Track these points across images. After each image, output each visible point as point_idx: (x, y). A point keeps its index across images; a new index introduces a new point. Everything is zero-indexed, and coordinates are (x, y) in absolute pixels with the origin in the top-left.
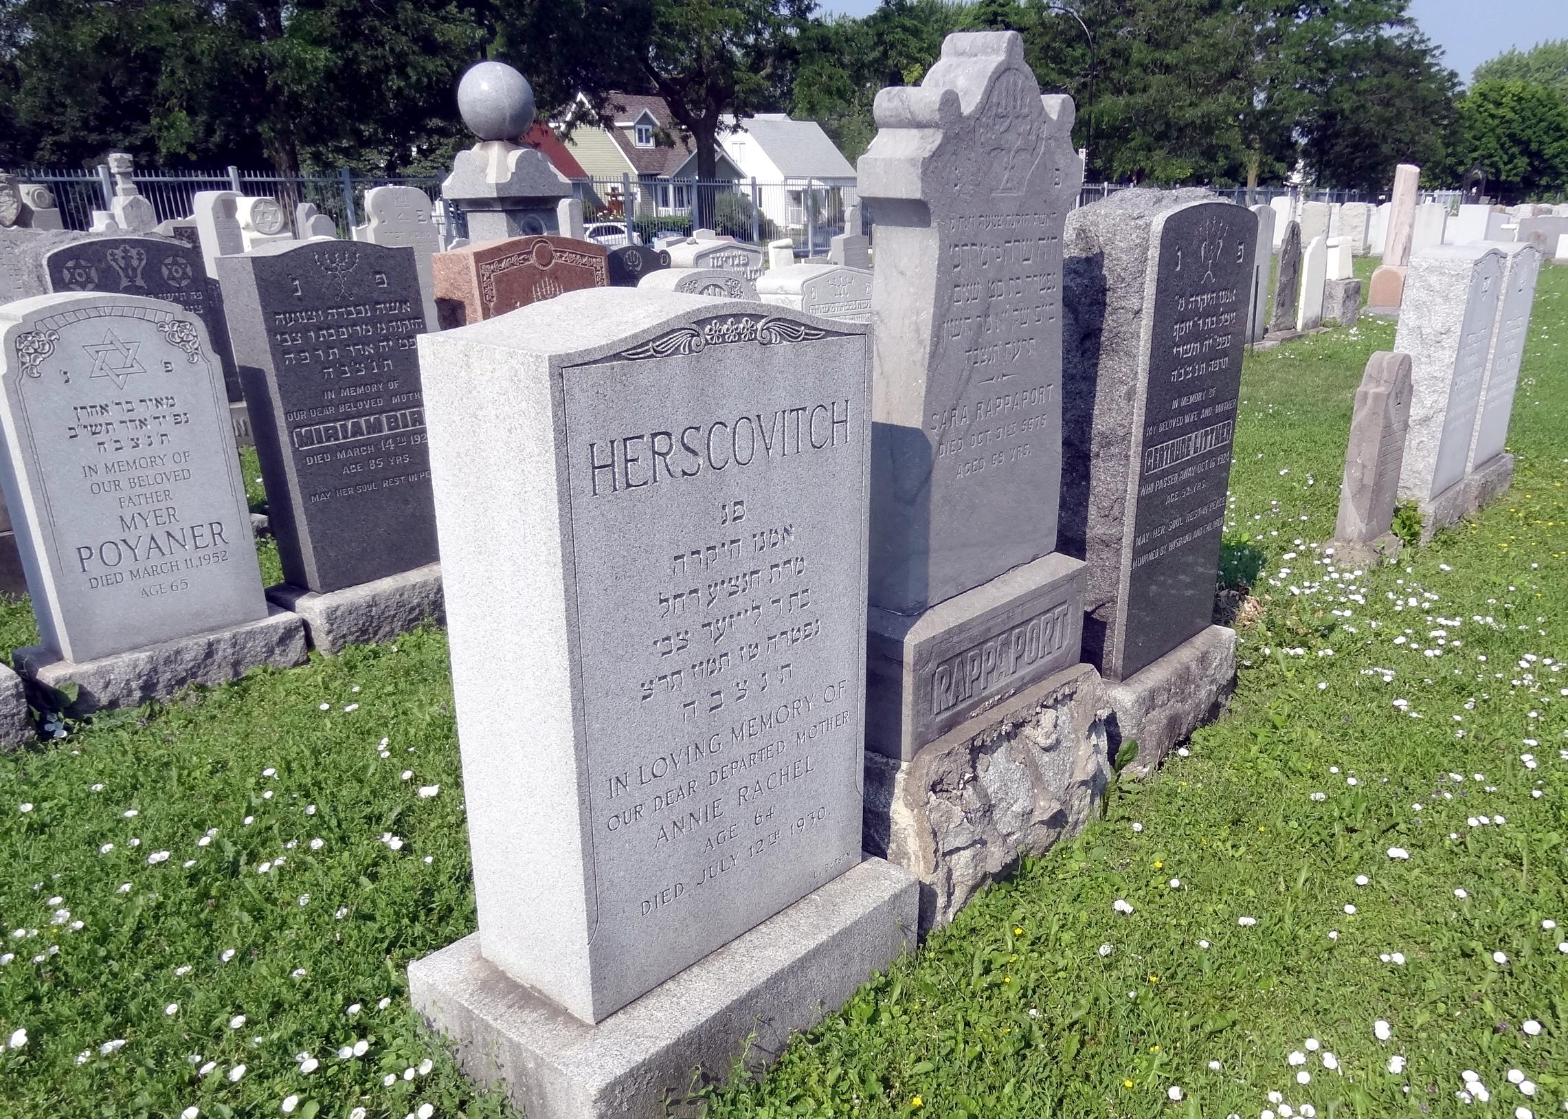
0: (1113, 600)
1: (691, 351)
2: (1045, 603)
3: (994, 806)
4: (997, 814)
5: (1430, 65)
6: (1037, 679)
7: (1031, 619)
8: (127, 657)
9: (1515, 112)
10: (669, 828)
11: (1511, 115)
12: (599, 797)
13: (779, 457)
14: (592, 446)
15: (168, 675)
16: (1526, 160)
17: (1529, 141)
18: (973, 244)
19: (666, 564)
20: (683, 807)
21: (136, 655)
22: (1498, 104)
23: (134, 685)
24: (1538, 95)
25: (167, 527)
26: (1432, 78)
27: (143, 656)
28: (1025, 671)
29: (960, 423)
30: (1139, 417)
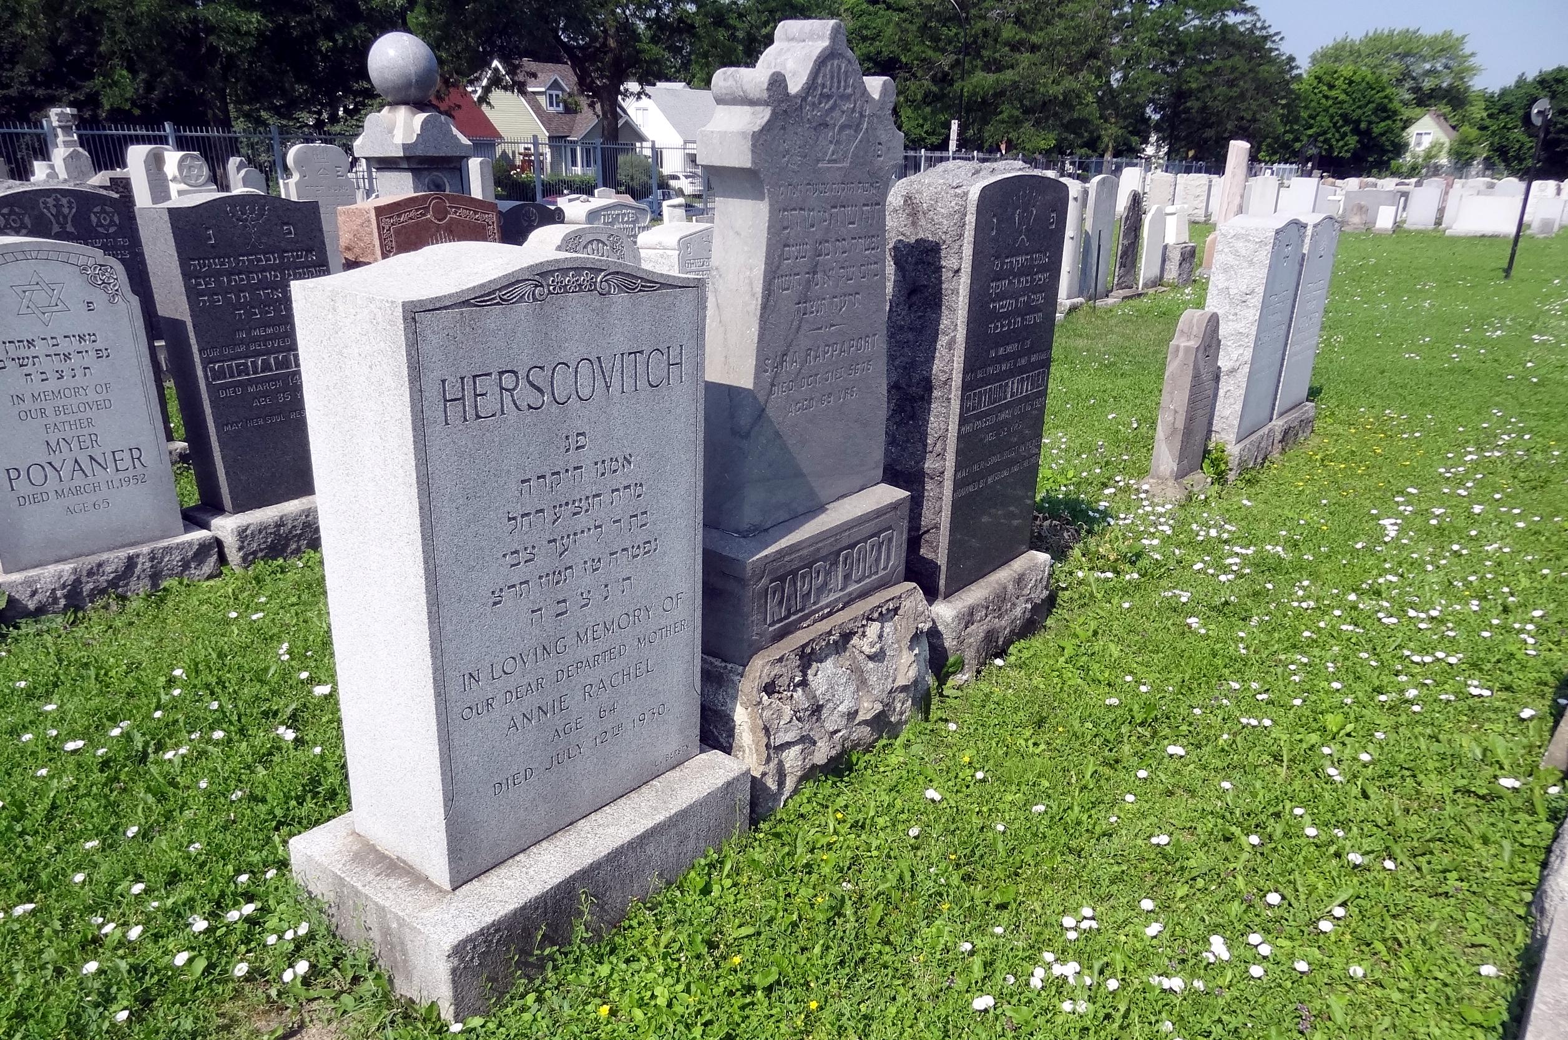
0: (937, 527)
1: (535, 299)
2: (869, 528)
3: (822, 706)
4: (825, 713)
5: (1271, 50)
6: (864, 595)
7: (858, 543)
8: (52, 569)
9: (1347, 94)
10: (519, 720)
11: (1342, 97)
12: (454, 689)
13: (618, 394)
14: (444, 381)
15: (91, 586)
16: (1356, 138)
17: (1358, 121)
18: (801, 209)
19: (514, 486)
20: (531, 701)
21: (60, 567)
22: (1331, 87)
23: (59, 593)
24: (1367, 79)
25: (89, 452)
26: (1272, 61)
27: (67, 568)
28: (853, 587)
29: (790, 367)
30: (958, 365)
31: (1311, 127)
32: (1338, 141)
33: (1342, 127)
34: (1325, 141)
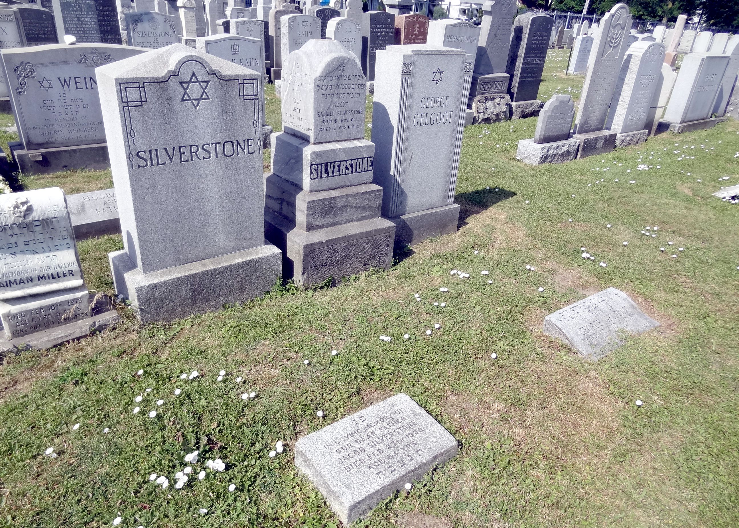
0: (515, 86)
2: (501, 79)
4: (488, 110)
6: (498, 93)
7: (499, 82)
14: (448, 36)
18: (497, 18)
28: (496, 90)
29: (491, 45)
30: (524, 52)
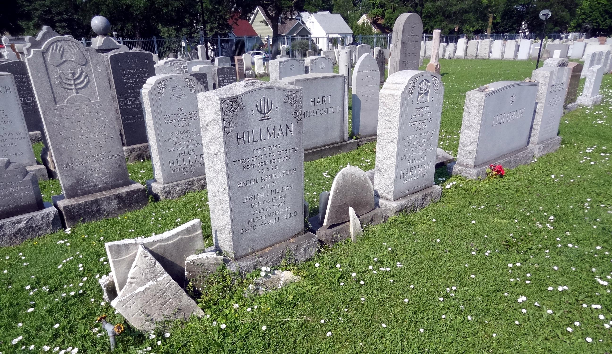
31: (590, 16)
32: (602, 22)
33: (605, 15)
34: (597, 22)
